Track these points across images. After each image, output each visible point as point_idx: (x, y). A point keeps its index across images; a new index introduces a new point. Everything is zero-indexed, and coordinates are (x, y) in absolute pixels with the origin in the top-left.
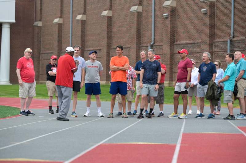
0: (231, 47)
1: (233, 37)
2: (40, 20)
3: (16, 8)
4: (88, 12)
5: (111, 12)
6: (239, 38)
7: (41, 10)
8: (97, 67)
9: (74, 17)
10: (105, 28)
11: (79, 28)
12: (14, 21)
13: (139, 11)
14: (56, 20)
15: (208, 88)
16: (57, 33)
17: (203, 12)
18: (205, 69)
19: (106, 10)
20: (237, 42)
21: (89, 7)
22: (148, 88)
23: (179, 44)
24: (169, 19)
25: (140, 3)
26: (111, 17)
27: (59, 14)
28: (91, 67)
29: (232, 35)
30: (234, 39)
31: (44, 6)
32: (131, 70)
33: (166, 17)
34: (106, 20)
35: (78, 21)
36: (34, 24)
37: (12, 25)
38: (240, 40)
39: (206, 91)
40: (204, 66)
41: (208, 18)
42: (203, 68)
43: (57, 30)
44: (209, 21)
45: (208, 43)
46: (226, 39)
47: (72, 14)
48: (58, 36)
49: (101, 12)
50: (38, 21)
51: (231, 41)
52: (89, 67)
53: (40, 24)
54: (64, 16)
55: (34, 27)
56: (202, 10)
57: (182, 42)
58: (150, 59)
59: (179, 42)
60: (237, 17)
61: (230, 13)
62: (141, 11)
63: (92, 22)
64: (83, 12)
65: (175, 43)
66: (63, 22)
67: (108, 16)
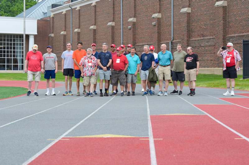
0: (171, 46)
1: (173, 40)
2: (53, 33)
3: (37, 25)
4: (81, 27)
5: (95, 26)
6: (177, 41)
7: (53, 26)
8: (53, 57)
9: (73, 30)
10: (92, 36)
11: (76, 37)
12: (37, 34)
13: (112, 25)
14: (62, 33)
15: (149, 73)
16: (63, 40)
17: (153, 25)
18: (146, 58)
19: (92, 25)
20: (175, 43)
21: (82, 24)
22: (104, 74)
23: (138, 45)
24: (132, 30)
25: (113, 20)
26: (95, 29)
27: (64, 28)
28: (48, 58)
29: (172, 39)
30: (173, 41)
31: (55, 24)
32: (94, 60)
33: (130, 28)
34: (92, 32)
35: (75, 32)
36: (49, 36)
37: (35, 36)
38: (177, 42)
39: (148, 75)
40: (145, 56)
41: (156, 28)
42: (144, 57)
43: (63, 38)
44: (157, 30)
45: (157, 44)
46: (168, 42)
47: (72, 28)
48: (64, 43)
49: (90, 27)
50: (51, 33)
51: (171, 42)
52: (47, 58)
53: (52, 35)
54: (67, 30)
55: (49, 37)
56: (153, 23)
57: (140, 44)
58: (104, 51)
59: (138, 44)
60: (175, 27)
61: (171, 25)
62: (114, 25)
63: (84, 33)
64: (78, 27)
65: (136, 45)
66: (67, 33)
67: (94, 29)
